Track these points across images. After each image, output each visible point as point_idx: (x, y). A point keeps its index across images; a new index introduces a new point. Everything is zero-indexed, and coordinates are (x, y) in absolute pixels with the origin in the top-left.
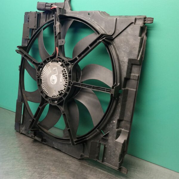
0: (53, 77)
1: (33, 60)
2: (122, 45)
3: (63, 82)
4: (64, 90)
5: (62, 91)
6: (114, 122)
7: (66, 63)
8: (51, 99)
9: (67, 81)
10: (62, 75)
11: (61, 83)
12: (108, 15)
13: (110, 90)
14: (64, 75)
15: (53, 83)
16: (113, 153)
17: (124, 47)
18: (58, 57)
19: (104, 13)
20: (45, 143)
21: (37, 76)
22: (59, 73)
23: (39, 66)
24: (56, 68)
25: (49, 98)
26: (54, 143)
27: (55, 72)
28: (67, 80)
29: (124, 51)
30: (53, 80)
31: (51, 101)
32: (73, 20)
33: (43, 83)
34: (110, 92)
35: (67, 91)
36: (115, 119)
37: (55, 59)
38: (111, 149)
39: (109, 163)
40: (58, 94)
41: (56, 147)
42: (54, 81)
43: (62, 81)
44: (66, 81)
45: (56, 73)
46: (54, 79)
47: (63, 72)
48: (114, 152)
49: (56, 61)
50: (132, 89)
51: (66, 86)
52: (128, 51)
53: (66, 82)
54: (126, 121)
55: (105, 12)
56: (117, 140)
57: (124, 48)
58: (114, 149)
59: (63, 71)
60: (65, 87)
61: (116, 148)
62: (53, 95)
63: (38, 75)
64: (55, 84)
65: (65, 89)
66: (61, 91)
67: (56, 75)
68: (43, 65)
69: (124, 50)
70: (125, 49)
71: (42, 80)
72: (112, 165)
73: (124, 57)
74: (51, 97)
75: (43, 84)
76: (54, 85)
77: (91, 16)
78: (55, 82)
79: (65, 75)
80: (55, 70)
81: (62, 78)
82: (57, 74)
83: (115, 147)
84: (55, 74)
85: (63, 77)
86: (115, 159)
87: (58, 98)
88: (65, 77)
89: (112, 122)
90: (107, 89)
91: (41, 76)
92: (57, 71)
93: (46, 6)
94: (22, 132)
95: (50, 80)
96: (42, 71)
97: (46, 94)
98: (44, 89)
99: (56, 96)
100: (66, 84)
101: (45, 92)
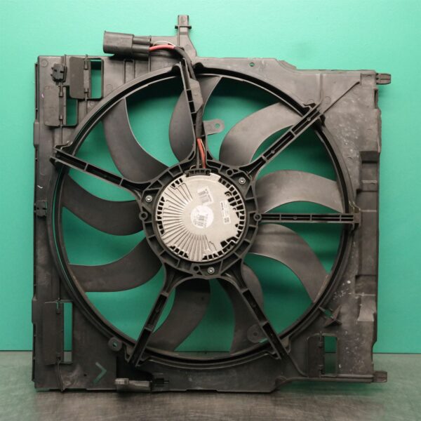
0: (198, 211)
1: (123, 178)
2: (341, 125)
3: (231, 217)
4: (238, 236)
5: (233, 238)
6: (349, 282)
7: (234, 173)
8: (198, 265)
9: (245, 215)
10: (226, 203)
11: (227, 220)
12: (294, 68)
13: (352, 216)
14: (232, 202)
15: (202, 224)
16: (356, 348)
17: (346, 129)
18: (209, 163)
19: (283, 63)
20: (162, 390)
21: (143, 216)
22: (217, 199)
23: (147, 189)
24: (206, 187)
25: (193, 265)
26: (190, 380)
27: (205, 198)
28: (243, 213)
29: (348, 138)
30: (202, 218)
31: (200, 270)
32: (222, 76)
33: (166, 231)
34: (352, 220)
35: (247, 237)
36: (351, 276)
37: (195, 167)
38: (351, 341)
39: (350, 373)
40: (220, 248)
41: (199, 388)
42: (203, 220)
43: (228, 217)
44: (240, 215)
45: (207, 201)
46: (204, 214)
47: (228, 195)
48: (358, 344)
49: (202, 171)
50: (368, 211)
51: (241, 225)
52: (357, 138)
53: (242, 218)
54: (365, 275)
55: (283, 61)
56: (359, 320)
57: (347, 132)
58: (358, 339)
59: (228, 192)
60: (240, 228)
61: (361, 336)
62: (204, 255)
63: (146, 214)
64: (207, 226)
65: (239, 232)
66: (228, 240)
67: (209, 206)
68: (161, 186)
69: (347, 135)
70: (350, 133)
71: (164, 223)
72: (359, 374)
73: (349, 149)
74: (200, 260)
76: (204, 229)
77: (257, 69)
78: (209, 221)
79: (236, 201)
80: (204, 193)
81: (230, 208)
82: (213, 202)
83: (358, 334)
84: (206, 204)
85: (232, 207)
86: (363, 358)
87: (222, 257)
88: (238, 205)
89: (344, 284)
91: (157, 215)
92: (211, 197)
93: (134, 43)
94: (69, 386)
95: (192, 220)
96: (160, 201)
97: (180, 256)
98: (172, 244)
99: (215, 256)
100: (241, 223)
101: (176, 253)
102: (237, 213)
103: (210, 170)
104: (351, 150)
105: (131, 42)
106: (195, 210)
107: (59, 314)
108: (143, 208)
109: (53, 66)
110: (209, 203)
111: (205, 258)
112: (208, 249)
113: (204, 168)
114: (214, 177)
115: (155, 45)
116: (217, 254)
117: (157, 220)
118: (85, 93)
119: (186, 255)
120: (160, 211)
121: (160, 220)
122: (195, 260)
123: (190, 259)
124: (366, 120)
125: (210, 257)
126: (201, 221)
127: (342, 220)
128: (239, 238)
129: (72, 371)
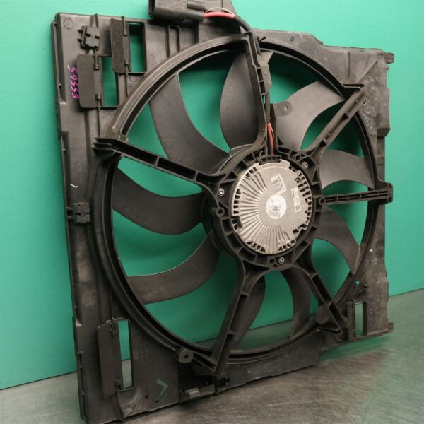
0: (273, 201)
1: (197, 171)
3: (301, 204)
4: (307, 222)
5: (303, 226)
6: (371, 251)
7: (301, 158)
8: (274, 258)
9: (312, 201)
10: (296, 190)
11: (298, 208)
12: (321, 44)
13: (386, 192)
14: (302, 188)
15: (276, 215)
16: (377, 308)
17: (367, 108)
18: (280, 148)
21: (220, 212)
22: (289, 187)
24: (279, 175)
25: (269, 258)
26: (249, 372)
27: (278, 187)
28: (310, 198)
29: (369, 116)
30: (276, 208)
35: (314, 223)
36: (373, 245)
40: (293, 237)
42: (277, 210)
43: (299, 204)
44: (309, 201)
45: (280, 189)
46: (277, 204)
47: (298, 182)
49: (274, 158)
51: (309, 211)
52: (375, 115)
53: (310, 203)
56: (377, 283)
57: (368, 110)
58: (378, 300)
59: (298, 179)
60: (309, 214)
62: (279, 246)
63: (223, 209)
64: (281, 216)
65: (308, 218)
67: (282, 195)
68: (235, 177)
69: (368, 113)
70: (370, 111)
71: (241, 218)
73: (369, 127)
74: (275, 252)
75: (245, 227)
76: (279, 219)
77: (296, 44)
78: (283, 211)
79: (304, 186)
80: (277, 181)
81: (300, 195)
82: (285, 190)
83: (378, 295)
84: (279, 192)
85: (302, 193)
86: (382, 316)
87: (294, 246)
88: (306, 191)
90: (381, 192)
91: (233, 210)
92: (283, 184)
93: (190, 7)
94: (130, 413)
95: (268, 211)
96: (235, 194)
97: (257, 251)
98: (249, 240)
99: (288, 245)
100: (309, 208)
101: (253, 249)
102: (306, 200)
103: (281, 156)
104: (371, 128)
105: (186, 6)
106: (269, 200)
107: (114, 336)
108: (220, 203)
109: (80, 28)
110: (282, 191)
111: (280, 249)
112: (282, 240)
113: (272, 155)
114: (285, 164)
115: (209, 12)
116: (290, 243)
117: (234, 215)
118: (126, 65)
119: (263, 250)
120: (236, 204)
121: (236, 215)
122: (271, 253)
123: (267, 252)
124: (382, 99)
125: (284, 247)
126: (276, 212)
127: (381, 196)
128: (307, 224)
129: (132, 396)
